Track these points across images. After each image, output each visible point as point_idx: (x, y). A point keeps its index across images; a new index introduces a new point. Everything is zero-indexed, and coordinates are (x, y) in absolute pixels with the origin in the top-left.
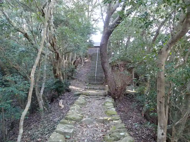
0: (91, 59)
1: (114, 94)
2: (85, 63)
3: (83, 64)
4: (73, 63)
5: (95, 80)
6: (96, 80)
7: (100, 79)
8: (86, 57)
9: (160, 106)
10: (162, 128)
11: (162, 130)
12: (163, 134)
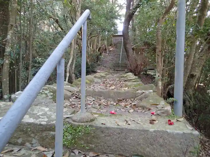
0: (116, 47)
1: (135, 71)
2: (110, 51)
3: (108, 52)
4: (98, 50)
5: (119, 67)
6: (121, 67)
7: (124, 65)
8: (110, 46)
9: (158, 58)
10: (158, 72)
11: (159, 74)
12: (159, 76)
